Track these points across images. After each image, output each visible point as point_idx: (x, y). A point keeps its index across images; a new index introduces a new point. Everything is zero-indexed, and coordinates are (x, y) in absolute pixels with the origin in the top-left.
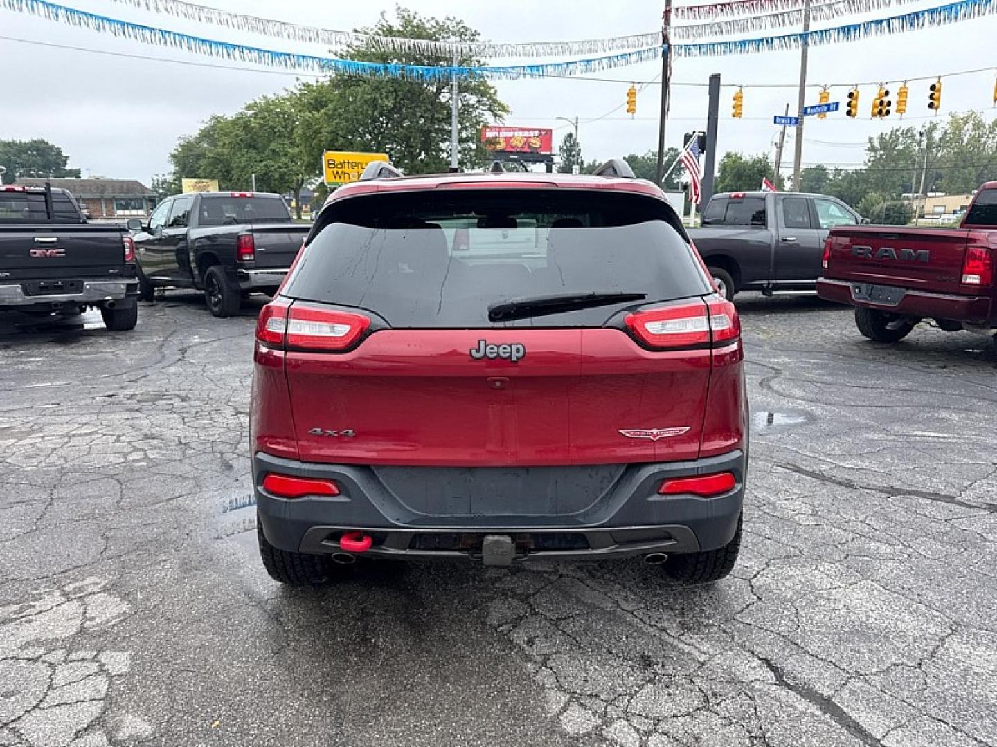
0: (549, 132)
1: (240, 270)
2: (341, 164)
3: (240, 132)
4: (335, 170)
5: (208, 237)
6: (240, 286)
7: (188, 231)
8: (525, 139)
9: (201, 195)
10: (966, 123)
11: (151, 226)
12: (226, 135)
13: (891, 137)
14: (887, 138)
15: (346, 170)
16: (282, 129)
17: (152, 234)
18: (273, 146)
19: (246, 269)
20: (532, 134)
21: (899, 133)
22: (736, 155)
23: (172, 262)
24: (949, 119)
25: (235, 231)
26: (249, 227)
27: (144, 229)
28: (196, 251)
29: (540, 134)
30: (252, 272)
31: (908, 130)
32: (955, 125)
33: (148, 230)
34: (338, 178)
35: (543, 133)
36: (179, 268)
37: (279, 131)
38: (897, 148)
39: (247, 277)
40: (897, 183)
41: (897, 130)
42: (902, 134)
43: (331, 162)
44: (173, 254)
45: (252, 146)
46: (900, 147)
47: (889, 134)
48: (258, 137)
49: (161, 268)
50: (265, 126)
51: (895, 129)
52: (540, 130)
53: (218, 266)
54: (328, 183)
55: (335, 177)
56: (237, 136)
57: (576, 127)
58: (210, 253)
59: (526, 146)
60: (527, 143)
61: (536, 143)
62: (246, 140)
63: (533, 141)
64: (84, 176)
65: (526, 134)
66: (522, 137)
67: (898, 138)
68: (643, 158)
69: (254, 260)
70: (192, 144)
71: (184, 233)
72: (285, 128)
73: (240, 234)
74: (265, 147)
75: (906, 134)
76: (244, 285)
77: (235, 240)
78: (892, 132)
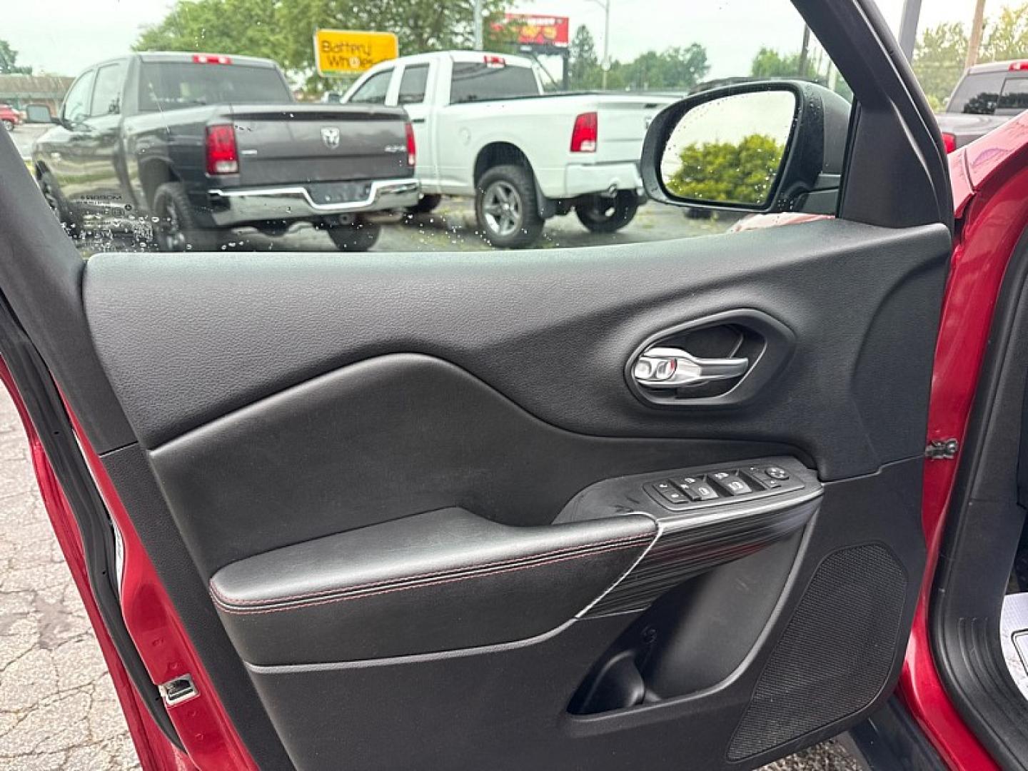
0: (566, 20)
1: (212, 192)
2: (337, 46)
3: (210, 15)
4: (331, 54)
5: (158, 133)
6: (213, 220)
7: (122, 121)
8: (538, 29)
9: (141, 57)
10: (1018, 17)
11: (67, 117)
12: (195, 19)
13: (937, 33)
14: (934, 34)
15: (345, 54)
16: (260, 13)
17: (71, 129)
18: (250, 33)
19: (224, 189)
20: (546, 22)
21: (946, 29)
22: (772, 52)
23: (106, 176)
24: (1002, 13)
25: (200, 119)
26: (226, 109)
27: (56, 122)
28: (139, 157)
29: (556, 23)
30: (233, 195)
31: (956, 26)
32: (1007, 20)
33: (64, 123)
34: (334, 65)
35: (560, 22)
36: (120, 186)
37: (257, 15)
38: (943, 46)
39: (224, 204)
40: (940, 86)
41: (945, 25)
42: (950, 30)
43: (326, 44)
44: (108, 162)
45: (225, 33)
46: (946, 45)
47: (935, 30)
48: (232, 23)
49: (94, 186)
50: (240, 8)
51: (942, 24)
52: (556, 18)
53: (175, 184)
54: (324, 72)
55: (331, 64)
56: (207, 21)
57: (607, 11)
58: (160, 160)
59: (540, 36)
60: (541, 33)
61: (551, 33)
62: (218, 27)
63: (547, 30)
64: (35, 73)
65: (541, 22)
66: (536, 26)
67: (944, 33)
68: (662, 55)
69: (237, 172)
70: (155, 33)
71: (115, 125)
72: (264, 10)
73: (209, 124)
74: (242, 33)
75: (955, 29)
76: (221, 218)
77: (201, 138)
78: (939, 28)
